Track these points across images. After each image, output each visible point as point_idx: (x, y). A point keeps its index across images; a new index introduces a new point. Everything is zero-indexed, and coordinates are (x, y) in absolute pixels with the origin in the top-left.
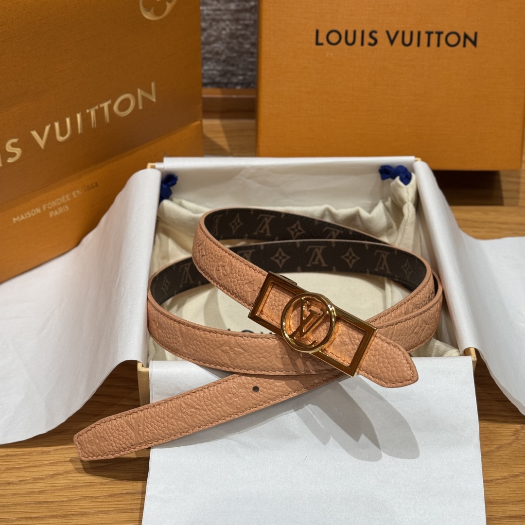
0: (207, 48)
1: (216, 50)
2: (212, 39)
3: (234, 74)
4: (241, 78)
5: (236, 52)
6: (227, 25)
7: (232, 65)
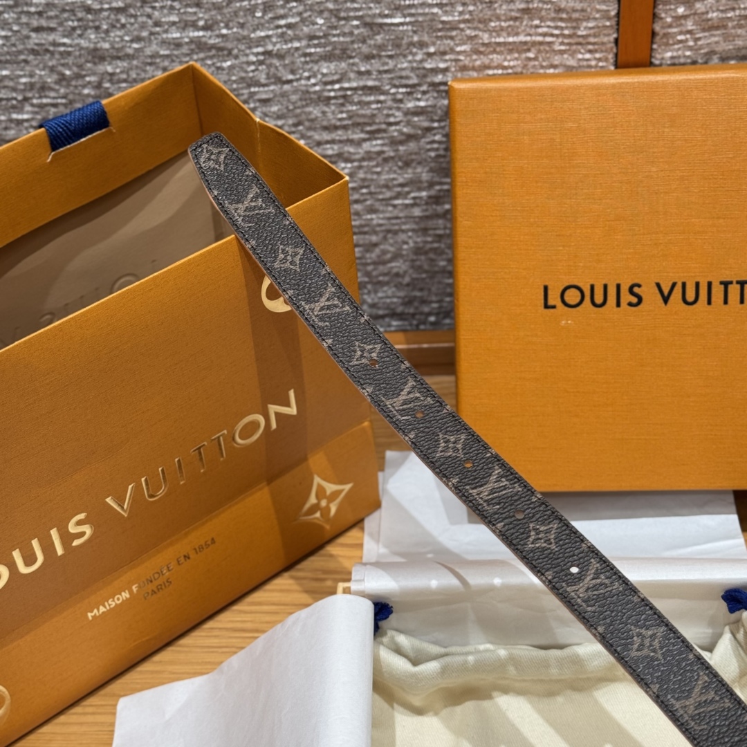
0: (381, 268)
1: (395, 270)
2: (389, 256)
3: (424, 302)
4: (435, 305)
5: (426, 272)
6: (410, 237)
7: (421, 290)
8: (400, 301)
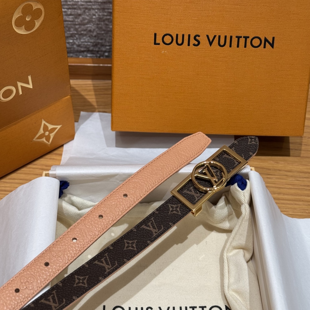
0: (82, 27)
1: (89, 29)
2: (86, 21)
3: (103, 45)
4: (108, 47)
5: (104, 30)
6: (96, 12)
7: (102, 39)
8: (92, 44)
